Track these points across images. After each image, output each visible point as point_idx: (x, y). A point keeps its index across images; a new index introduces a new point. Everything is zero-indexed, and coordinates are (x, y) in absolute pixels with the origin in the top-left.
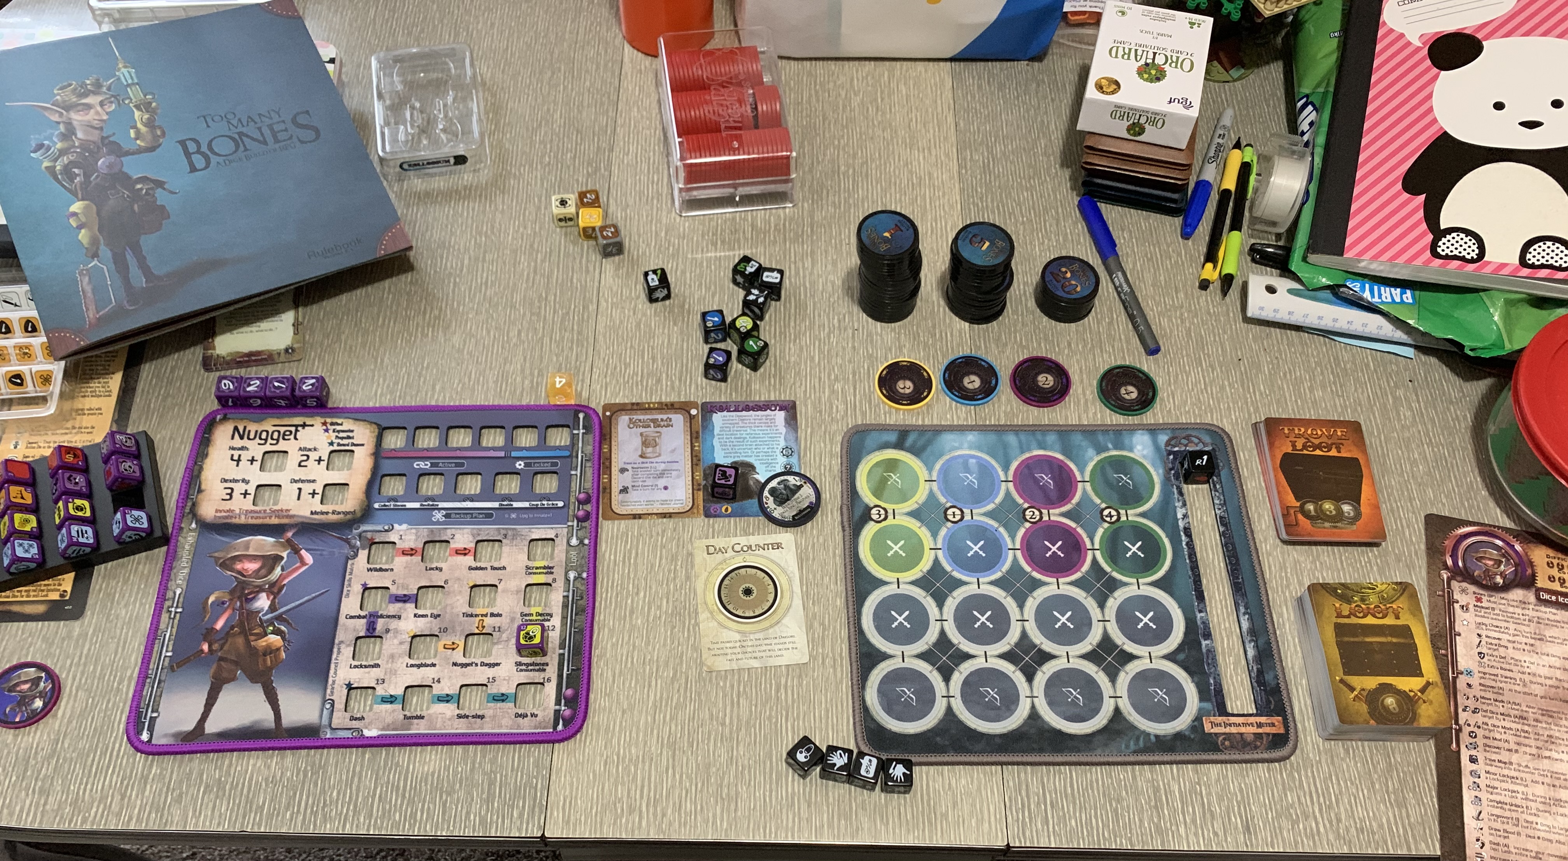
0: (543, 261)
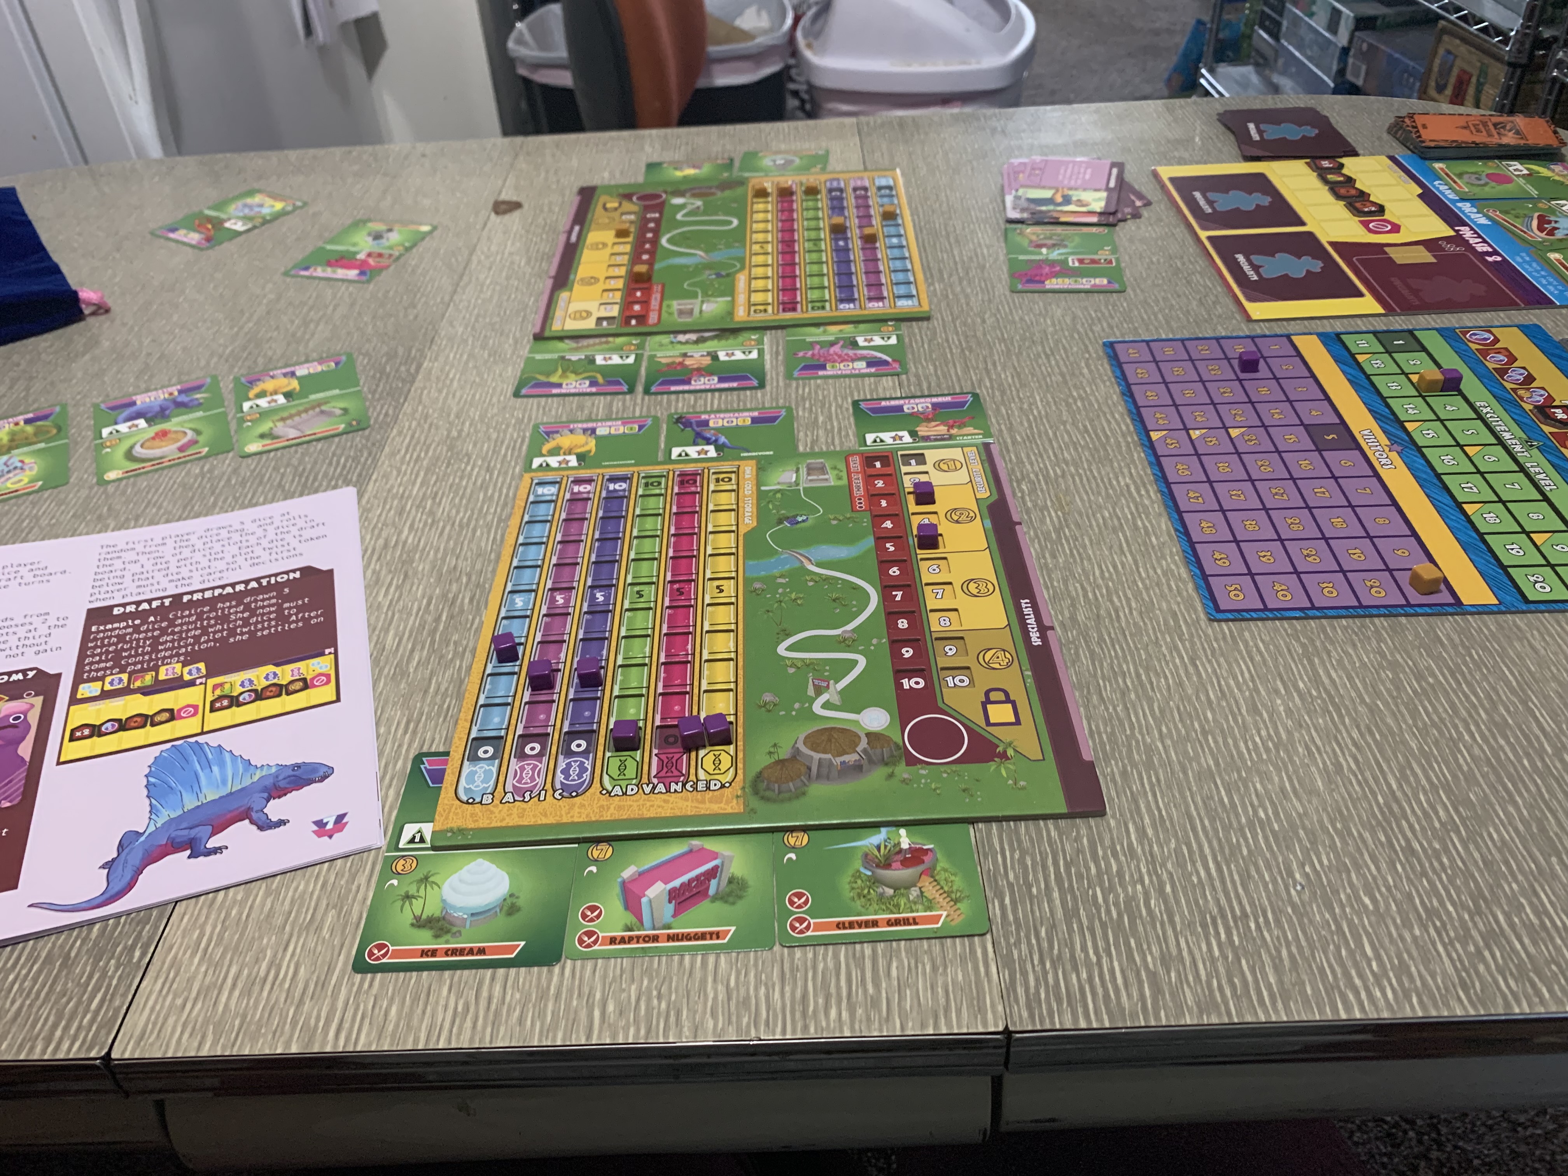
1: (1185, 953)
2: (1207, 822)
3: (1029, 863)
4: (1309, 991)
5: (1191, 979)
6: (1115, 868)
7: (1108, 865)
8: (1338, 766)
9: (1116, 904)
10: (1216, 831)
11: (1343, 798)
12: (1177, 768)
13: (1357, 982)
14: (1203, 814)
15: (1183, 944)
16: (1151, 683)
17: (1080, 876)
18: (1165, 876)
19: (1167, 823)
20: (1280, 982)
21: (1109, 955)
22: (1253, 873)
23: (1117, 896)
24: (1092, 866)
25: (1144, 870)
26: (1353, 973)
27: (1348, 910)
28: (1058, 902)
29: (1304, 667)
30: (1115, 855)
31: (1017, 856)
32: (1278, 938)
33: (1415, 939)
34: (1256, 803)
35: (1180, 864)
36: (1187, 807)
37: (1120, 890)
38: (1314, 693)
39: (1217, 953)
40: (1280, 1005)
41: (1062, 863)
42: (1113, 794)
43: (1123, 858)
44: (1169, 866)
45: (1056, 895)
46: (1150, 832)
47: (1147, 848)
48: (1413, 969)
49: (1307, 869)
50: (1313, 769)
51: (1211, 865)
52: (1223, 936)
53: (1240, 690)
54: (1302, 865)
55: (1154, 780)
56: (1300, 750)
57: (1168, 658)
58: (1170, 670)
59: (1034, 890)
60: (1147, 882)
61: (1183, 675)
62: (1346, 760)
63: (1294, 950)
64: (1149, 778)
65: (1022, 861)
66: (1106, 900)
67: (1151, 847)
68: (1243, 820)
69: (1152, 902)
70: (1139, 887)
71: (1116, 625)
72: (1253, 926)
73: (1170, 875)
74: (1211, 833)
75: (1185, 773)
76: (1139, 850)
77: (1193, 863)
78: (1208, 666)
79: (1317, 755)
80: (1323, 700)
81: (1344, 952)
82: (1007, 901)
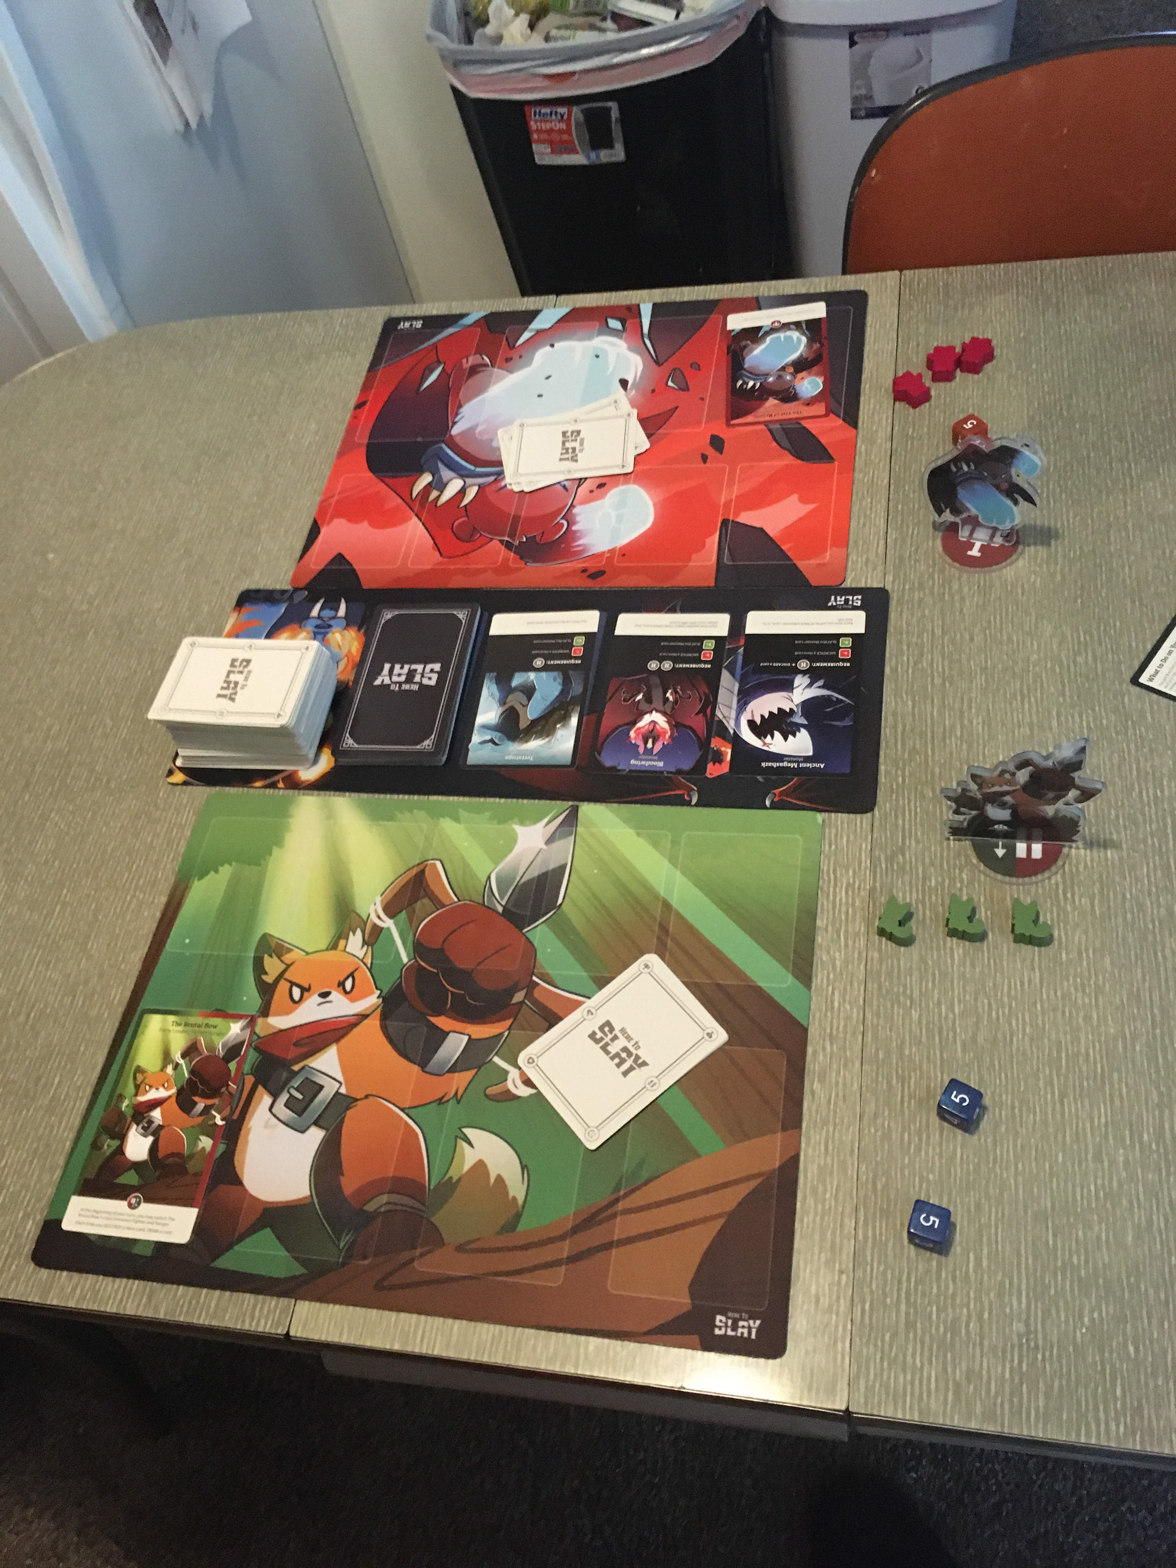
0: (953, 727)
1: (984, 1372)
2: (1030, 1261)
3: (889, 1276)
4: (1065, 1417)
5: (983, 1393)
6: (951, 1290)
7: (947, 1288)
8: (1150, 1222)
9: (945, 1323)
10: (1035, 1270)
11: (1144, 1255)
12: (1020, 1206)
13: (1102, 1415)
14: (1029, 1252)
15: (985, 1364)
16: (1021, 1118)
17: (924, 1294)
18: (986, 1305)
19: (1000, 1257)
20: (1046, 1406)
21: (930, 1363)
22: (1054, 1312)
23: (947, 1315)
24: (935, 1287)
25: (972, 1295)
26: (1101, 1408)
27: (1115, 1355)
28: (903, 1314)
29: (1154, 1117)
30: (954, 1281)
31: (882, 1268)
32: (1055, 1372)
33: (1156, 1386)
34: (1074, 1248)
35: (1000, 1295)
36: (1020, 1243)
37: (950, 1310)
38: (1154, 1146)
39: (1007, 1375)
40: (1040, 1425)
41: (913, 1280)
42: (965, 1223)
43: (959, 1283)
44: (992, 1295)
45: (903, 1307)
46: (985, 1263)
47: (979, 1276)
48: (1146, 1412)
49: (1096, 1315)
50: (1129, 1223)
51: (1024, 1300)
52: (1016, 1361)
53: (1093, 1135)
54: (1092, 1311)
55: (1000, 1215)
56: (1124, 1202)
57: (1042, 1093)
58: (1040, 1106)
59: (888, 1301)
60: (972, 1306)
61: (1050, 1112)
62: (1158, 1219)
63: (1064, 1382)
64: (997, 1213)
65: (884, 1273)
66: (938, 1317)
67: (982, 1275)
68: (1059, 1263)
69: (972, 1325)
70: (965, 1310)
71: (1008, 1050)
72: (1040, 1357)
73: (991, 1303)
74: (1031, 1271)
75: (1026, 1212)
76: (973, 1278)
77: (1011, 1295)
78: (1073, 1106)
79: (1136, 1210)
80: (1159, 1155)
81: (1100, 1390)
82: (867, 1306)
